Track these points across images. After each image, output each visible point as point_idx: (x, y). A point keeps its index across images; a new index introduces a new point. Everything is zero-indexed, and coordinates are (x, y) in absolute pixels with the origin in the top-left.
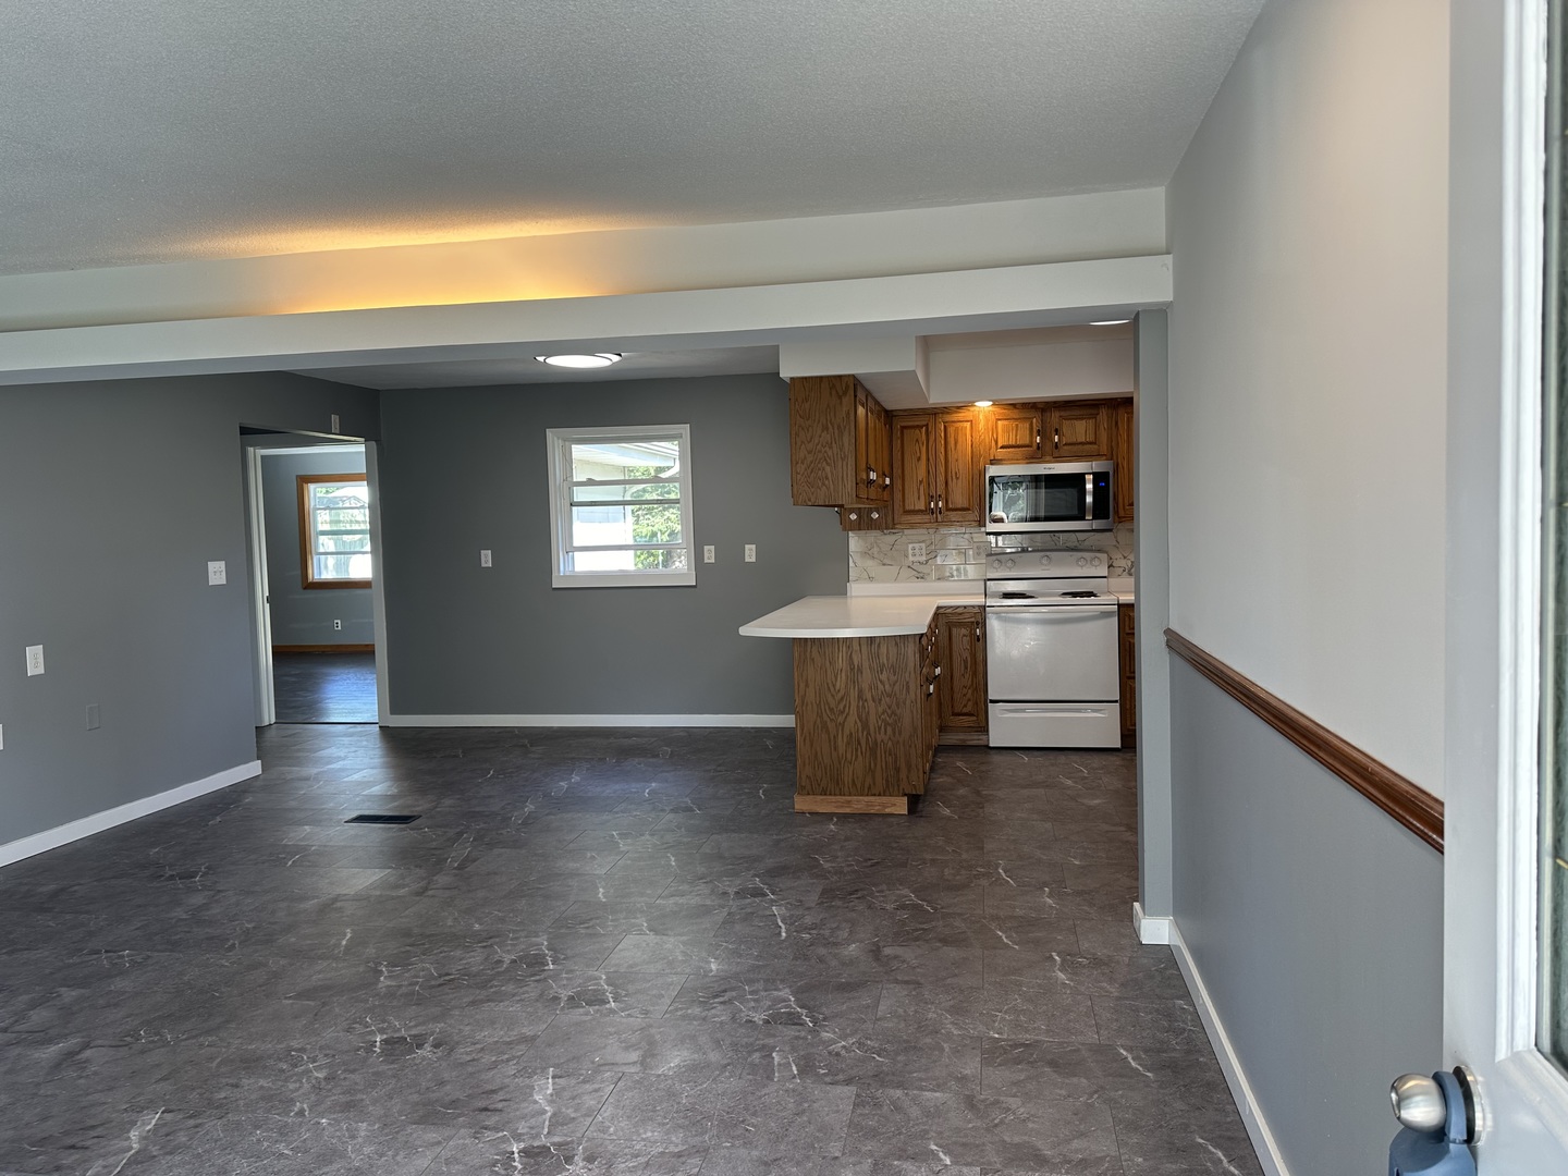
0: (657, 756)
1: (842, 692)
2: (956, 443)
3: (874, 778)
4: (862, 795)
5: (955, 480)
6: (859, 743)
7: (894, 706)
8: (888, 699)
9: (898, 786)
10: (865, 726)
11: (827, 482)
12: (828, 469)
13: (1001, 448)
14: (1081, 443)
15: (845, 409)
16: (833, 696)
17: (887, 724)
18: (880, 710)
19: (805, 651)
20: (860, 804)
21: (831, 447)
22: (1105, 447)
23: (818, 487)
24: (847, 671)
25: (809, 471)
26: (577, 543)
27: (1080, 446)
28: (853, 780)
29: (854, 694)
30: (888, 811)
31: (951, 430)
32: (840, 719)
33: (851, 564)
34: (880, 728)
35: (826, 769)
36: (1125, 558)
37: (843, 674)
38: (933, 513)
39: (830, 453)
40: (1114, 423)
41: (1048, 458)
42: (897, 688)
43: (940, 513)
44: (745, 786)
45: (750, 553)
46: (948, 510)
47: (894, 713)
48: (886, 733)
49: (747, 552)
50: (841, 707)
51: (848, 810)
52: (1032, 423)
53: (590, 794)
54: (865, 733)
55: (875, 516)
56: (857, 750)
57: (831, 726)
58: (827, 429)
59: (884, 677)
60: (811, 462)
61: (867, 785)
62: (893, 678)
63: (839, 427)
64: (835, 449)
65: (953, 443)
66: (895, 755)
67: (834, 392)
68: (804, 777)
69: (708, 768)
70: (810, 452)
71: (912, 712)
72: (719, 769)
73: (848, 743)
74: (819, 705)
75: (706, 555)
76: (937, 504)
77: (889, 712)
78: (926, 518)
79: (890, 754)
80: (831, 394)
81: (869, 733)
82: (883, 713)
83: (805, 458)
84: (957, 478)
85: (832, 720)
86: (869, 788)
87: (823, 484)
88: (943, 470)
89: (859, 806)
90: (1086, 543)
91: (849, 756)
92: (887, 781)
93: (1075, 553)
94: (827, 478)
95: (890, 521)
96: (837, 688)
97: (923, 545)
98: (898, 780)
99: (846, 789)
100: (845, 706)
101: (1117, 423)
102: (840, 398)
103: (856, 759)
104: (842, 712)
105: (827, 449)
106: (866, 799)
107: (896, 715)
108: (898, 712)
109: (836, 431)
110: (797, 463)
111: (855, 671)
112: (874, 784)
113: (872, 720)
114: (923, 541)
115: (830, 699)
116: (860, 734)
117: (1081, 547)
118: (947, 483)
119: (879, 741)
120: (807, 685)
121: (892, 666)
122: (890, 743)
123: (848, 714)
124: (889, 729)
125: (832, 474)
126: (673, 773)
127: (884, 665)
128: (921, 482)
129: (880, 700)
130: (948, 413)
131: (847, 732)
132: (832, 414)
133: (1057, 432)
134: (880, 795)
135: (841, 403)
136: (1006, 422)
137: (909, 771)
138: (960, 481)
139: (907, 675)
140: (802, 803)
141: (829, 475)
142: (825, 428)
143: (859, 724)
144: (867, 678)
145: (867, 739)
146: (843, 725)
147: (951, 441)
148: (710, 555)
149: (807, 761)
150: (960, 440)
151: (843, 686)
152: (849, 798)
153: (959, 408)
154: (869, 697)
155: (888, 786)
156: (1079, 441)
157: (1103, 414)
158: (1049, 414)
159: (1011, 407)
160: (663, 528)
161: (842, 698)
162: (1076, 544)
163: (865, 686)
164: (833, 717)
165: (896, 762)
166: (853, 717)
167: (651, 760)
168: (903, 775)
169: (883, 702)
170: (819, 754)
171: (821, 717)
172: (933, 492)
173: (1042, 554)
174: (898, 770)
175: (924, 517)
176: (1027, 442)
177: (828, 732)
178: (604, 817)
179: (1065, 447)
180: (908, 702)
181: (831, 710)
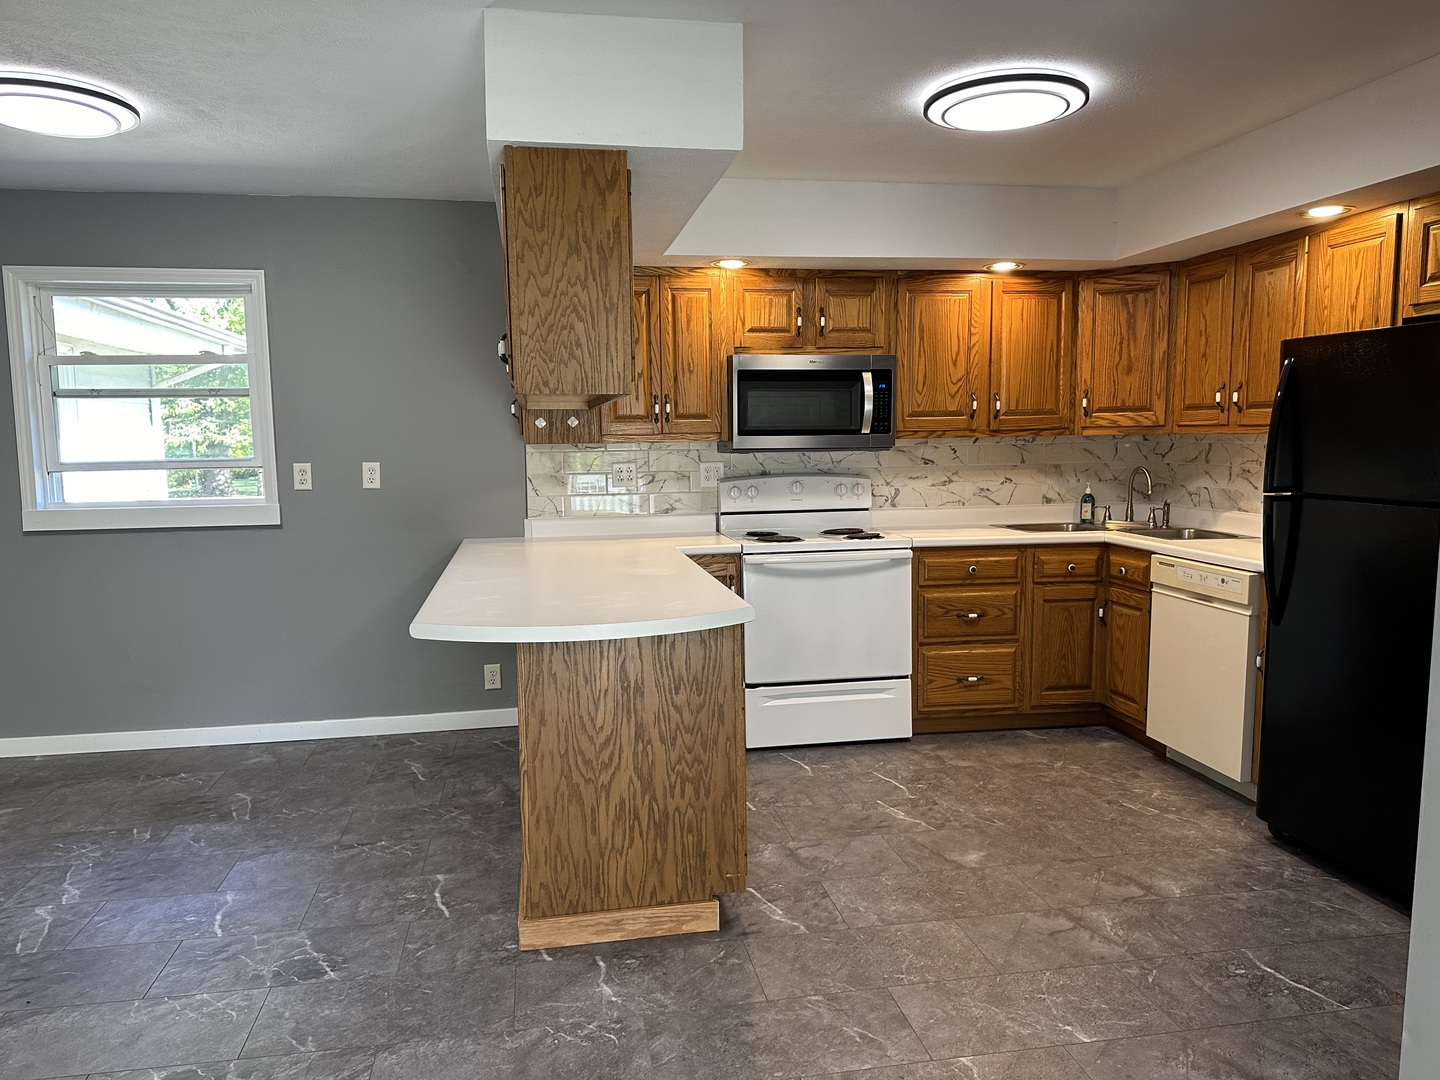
0: (225, 817)
1: (607, 731)
2: (689, 322)
3: (661, 873)
4: (640, 907)
5: (687, 374)
6: (637, 818)
7: (698, 749)
8: (687, 737)
9: (704, 883)
10: (648, 786)
11: (578, 353)
12: (580, 327)
13: (750, 331)
14: (853, 330)
15: (610, 215)
16: (590, 738)
17: (685, 780)
18: (674, 757)
19: (539, 664)
20: (637, 923)
21: (585, 287)
22: (882, 336)
23: (562, 361)
24: (616, 694)
25: (544, 330)
26: (65, 458)
27: (850, 334)
28: (626, 883)
29: (627, 732)
30: (686, 928)
31: (682, 300)
32: (604, 778)
33: (530, 493)
34: (673, 788)
35: (576, 868)
36: (888, 484)
37: (610, 699)
38: (657, 420)
39: (584, 297)
40: (892, 304)
41: (810, 348)
42: (703, 716)
43: (667, 420)
44: (404, 882)
45: (371, 475)
46: (678, 417)
47: (697, 760)
48: (682, 797)
49: (366, 475)
50: (605, 755)
51: (616, 937)
52: (790, 297)
53: (99, 942)
54: (647, 798)
55: (573, 422)
56: (632, 829)
57: (587, 792)
58: (578, 251)
59: (680, 699)
60: (548, 314)
61: (649, 889)
62: (696, 700)
63: (600, 248)
64: (593, 290)
65: (684, 319)
66: (700, 832)
67: (590, 183)
68: (536, 887)
69: (326, 839)
70: (545, 294)
71: (727, 754)
72: (347, 839)
73: (618, 818)
74: (564, 756)
75: (297, 477)
76: (663, 408)
77: (689, 757)
78: (647, 427)
79: (690, 831)
80: (584, 183)
81: (654, 798)
82: (679, 762)
83: (537, 303)
84: (691, 372)
85: (588, 781)
86: (653, 893)
87: (572, 355)
88: (670, 359)
89: (636, 927)
90: (842, 465)
91: (618, 840)
92: (684, 876)
93: (830, 478)
94: (579, 345)
95: (595, 429)
96: (599, 724)
97: (633, 466)
98: (703, 873)
99: (613, 898)
100: (612, 754)
101: (896, 304)
102: (602, 193)
103: (630, 846)
104: (606, 766)
105: (578, 288)
106: (649, 912)
107: (701, 763)
108: (704, 757)
109: (596, 257)
110: (521, 313)
111: (631, 691)
112: (662, 883)
113: (660, 777)
114: (634, 461)
115: (585, 743)
116: (639, 801)
117: (836, 470)
118: (676, 379)
119: (671, 810)
120: (542, 722)
121: (695, 679)
122: (690, 811)
123: (618, 768)
124: (689, 789)
125: (589, 338)
126: (262, 860)
127: (681, 678)
128: (640, 375)
129: (675, 739)
130: (677, 276)
131: (615, 800)
132: (587, 223)
133: (822, 313)
134: (671, 903)
135: (604, 204)
136: (756, 295)
137: (721, 855)
138: (694, 377)
139: (720, 694)
140: (534, 934)
141: (583, 340)
142: (574, 250)
143: (637, 784)
144: (651, 701)
145: (651, 808)
146: (607, 788)
147: (682, 317)
148: (303, 476)
149: (542, 859)
150: (694, 317)
151: (609, 719)
152: (617, 915)
153: (692, 269)
154: (654, 734)
155: (685, 886)
156: (851, 326)
157: (881, 291)
158: (811, 287)
159: (762, 274)
160: (200, 439)
161: (607, 742)
162: (830, 466)
163: (649, 718)
164: (590, 775)
165: (700, 842)
166: (627, 772)
167: (217, 827)
168: (712, 864)
169: (679, 741)
170: (564, 841)
171: (569, 777)
172: (657, 391)
173: (792, 479)
174: (703, 856)
175: (645, 426)
176: (784, 324)
177: (581, 802)
178: (133, 1020)
179: (832, 335)
180: (721, 740)
181: (587, 762)
